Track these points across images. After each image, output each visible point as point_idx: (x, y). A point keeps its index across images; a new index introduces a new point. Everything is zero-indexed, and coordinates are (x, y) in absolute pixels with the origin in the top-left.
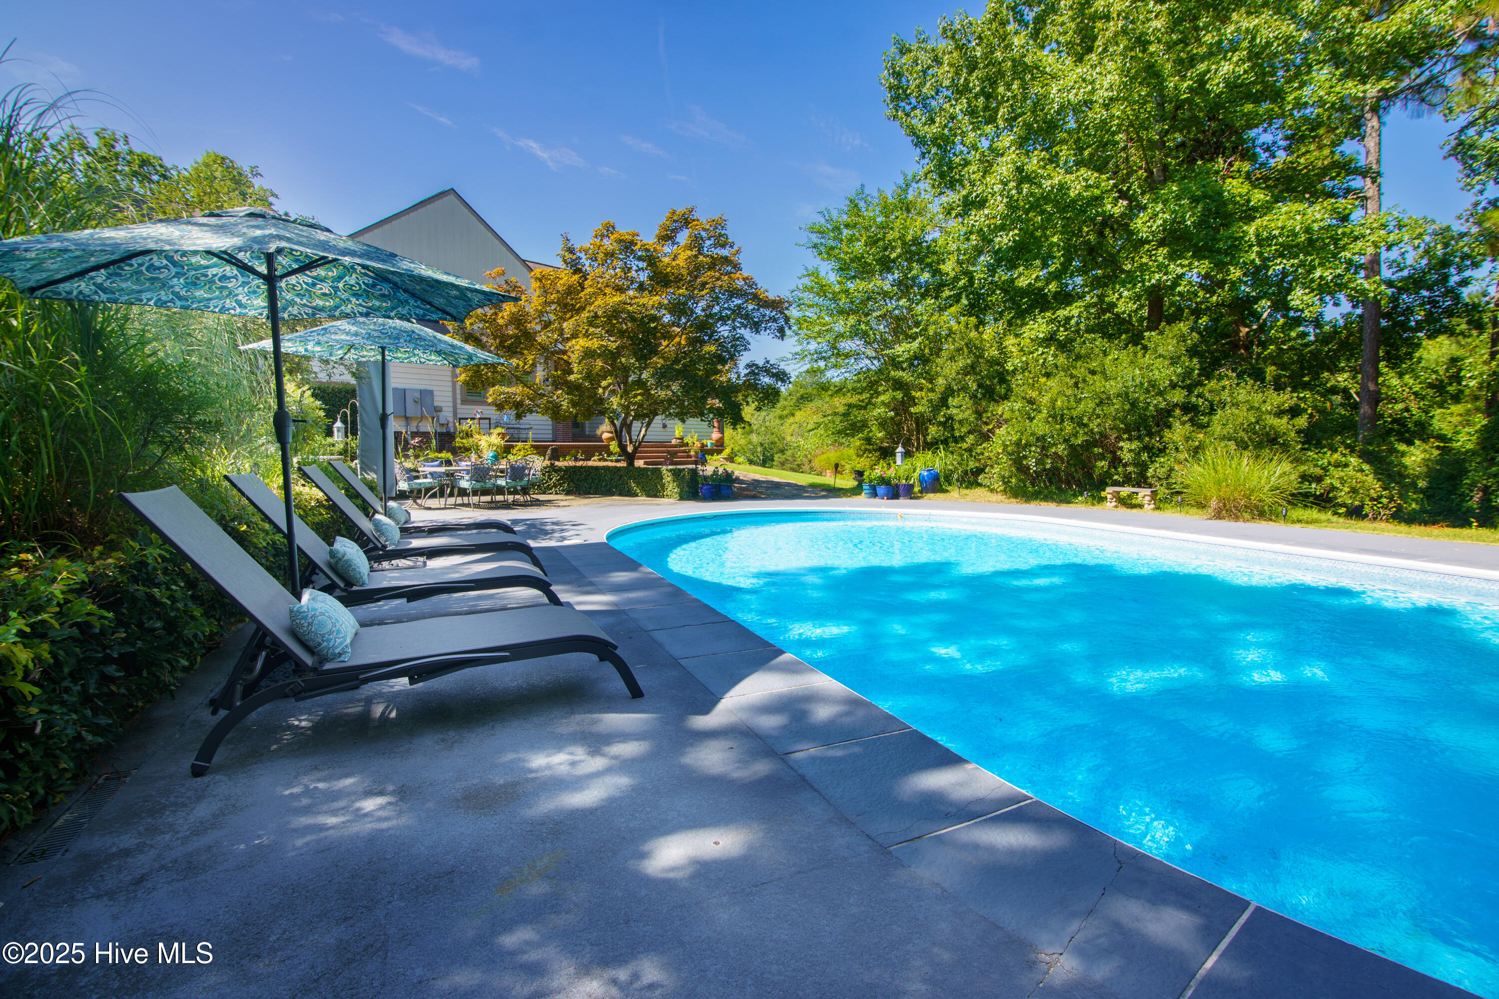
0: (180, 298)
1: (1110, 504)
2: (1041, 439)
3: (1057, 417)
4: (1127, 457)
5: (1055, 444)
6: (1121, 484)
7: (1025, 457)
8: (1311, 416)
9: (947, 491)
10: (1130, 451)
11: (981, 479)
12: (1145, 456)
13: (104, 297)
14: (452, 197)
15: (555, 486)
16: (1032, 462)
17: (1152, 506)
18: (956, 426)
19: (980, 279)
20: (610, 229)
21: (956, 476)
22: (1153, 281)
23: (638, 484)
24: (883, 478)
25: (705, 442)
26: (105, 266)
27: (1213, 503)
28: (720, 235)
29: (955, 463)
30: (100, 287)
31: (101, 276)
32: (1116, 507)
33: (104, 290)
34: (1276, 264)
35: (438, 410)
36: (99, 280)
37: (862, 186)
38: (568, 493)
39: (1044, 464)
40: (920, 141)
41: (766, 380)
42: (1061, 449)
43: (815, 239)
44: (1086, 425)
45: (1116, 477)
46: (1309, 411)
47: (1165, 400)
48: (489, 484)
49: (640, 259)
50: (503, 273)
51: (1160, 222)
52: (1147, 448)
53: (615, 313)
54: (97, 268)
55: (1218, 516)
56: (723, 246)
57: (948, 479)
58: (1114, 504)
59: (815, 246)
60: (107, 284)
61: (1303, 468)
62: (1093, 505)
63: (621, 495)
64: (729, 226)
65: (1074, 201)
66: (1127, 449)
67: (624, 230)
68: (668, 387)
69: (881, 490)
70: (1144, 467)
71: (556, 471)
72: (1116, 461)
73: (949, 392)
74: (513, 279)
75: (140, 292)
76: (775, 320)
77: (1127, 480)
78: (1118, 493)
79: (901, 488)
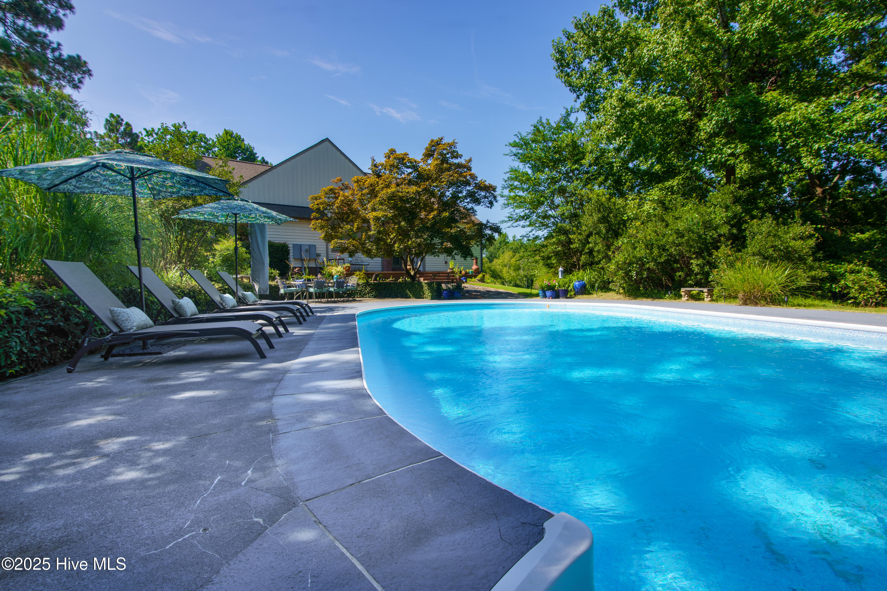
0: (111, 190)
1: (684, 299)
2: (641, 259)
3: (649, 246)
4: (696, 269)
5: (648, 262)
6: (691, 286)
7: (630, 271)
8: (818, 238)
9: (592, 294)
10: (697, 265)
11: (611, 286)
12: (707, 268)
13: (79, 191)
14: (327, 143)
15: (368, 293)
16: (634, 274)
17: (709, 299)
18: (595, 254)
19: (617, 167)
20: (393, 151)
21: (597, 285)
22: (712, 159)
23: (411, 292)
24: (549, 286)
25: (468, 271)
26: (75, 177)
27: (740, 295)
28: (454, 151)
29: (596, 277)
30: (75, 186)
31: (73, 181)
32: (687, 300)
33: (78, 188)
34: (791, 142)
35: (319, 255)
36: (74, 183)
37: (541, 117)
38: (375, 297)
39: (642, 275)
40: (574, 88)
41: (488, 232)
42: (652, 265)
43: (514, 150)
44: (668, 250)
45: (690, 282)
46: (816, 236)
47: (717, 232)
48: (325, 290)
49: (408, 167)
50: (341, 180)
51: (714, 122)
52: (709, 263)
53: (392, 197)
54: (71, 178)
55: (745, 303)
56: (456, 157)
57: (593, 287)
58: (686, 298)
59: (515, 155)
60: (78, 185)
61: (813, 273)
62: (675, 299)
63: (402, 297)
64: (458, 145)
65: (659, 114)
66: (695, 264)
67: (400, 151)
68: (421, 236)
69: (548, 293)
70: (707, 274)
71: (369, 285)
72: (690, 273)
73: (590, 235)
74: (346, 183)
75: (92, 188)
76: (485, 197)
77: (698, 284)
78: (690, 291)
79: (560, 292)
